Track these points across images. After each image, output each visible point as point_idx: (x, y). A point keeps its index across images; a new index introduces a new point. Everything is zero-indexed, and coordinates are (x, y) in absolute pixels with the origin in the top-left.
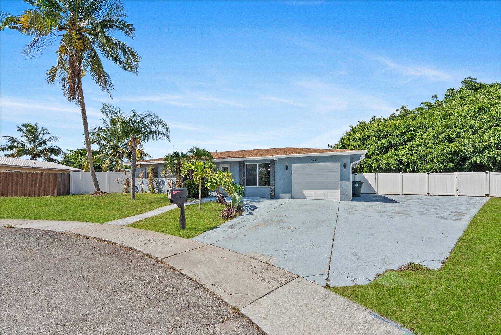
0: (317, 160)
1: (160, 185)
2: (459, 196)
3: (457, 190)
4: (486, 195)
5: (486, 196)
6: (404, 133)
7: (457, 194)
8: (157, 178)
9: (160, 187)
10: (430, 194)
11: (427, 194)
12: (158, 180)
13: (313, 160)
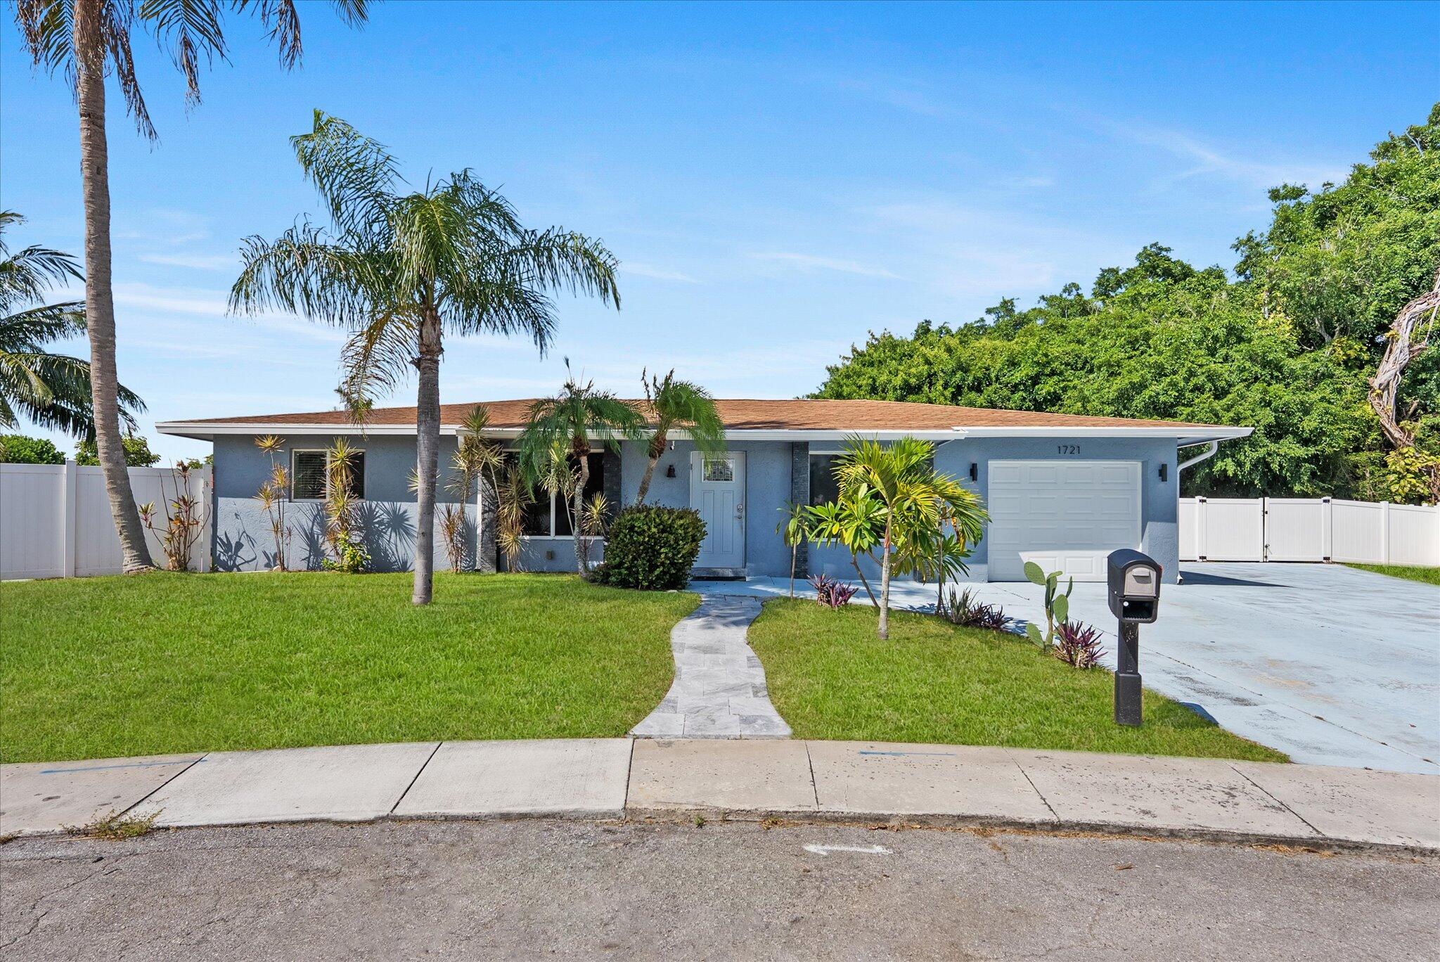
0: (1076, 451)
1: (380, 534)
2: (1270, 562)
3: (1266, 547)
4: (1325, 558)
5: (1325, 561)
6: (1035, 380)
7: (1266, 557)
8: (366, 504)
9: (383, 542)
10: (1205, 558)
11: (1198, 559)
12: (371, 510)
13: (1063, 449)
